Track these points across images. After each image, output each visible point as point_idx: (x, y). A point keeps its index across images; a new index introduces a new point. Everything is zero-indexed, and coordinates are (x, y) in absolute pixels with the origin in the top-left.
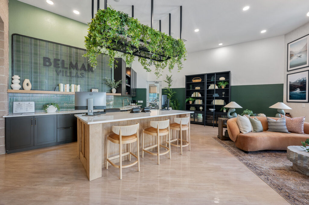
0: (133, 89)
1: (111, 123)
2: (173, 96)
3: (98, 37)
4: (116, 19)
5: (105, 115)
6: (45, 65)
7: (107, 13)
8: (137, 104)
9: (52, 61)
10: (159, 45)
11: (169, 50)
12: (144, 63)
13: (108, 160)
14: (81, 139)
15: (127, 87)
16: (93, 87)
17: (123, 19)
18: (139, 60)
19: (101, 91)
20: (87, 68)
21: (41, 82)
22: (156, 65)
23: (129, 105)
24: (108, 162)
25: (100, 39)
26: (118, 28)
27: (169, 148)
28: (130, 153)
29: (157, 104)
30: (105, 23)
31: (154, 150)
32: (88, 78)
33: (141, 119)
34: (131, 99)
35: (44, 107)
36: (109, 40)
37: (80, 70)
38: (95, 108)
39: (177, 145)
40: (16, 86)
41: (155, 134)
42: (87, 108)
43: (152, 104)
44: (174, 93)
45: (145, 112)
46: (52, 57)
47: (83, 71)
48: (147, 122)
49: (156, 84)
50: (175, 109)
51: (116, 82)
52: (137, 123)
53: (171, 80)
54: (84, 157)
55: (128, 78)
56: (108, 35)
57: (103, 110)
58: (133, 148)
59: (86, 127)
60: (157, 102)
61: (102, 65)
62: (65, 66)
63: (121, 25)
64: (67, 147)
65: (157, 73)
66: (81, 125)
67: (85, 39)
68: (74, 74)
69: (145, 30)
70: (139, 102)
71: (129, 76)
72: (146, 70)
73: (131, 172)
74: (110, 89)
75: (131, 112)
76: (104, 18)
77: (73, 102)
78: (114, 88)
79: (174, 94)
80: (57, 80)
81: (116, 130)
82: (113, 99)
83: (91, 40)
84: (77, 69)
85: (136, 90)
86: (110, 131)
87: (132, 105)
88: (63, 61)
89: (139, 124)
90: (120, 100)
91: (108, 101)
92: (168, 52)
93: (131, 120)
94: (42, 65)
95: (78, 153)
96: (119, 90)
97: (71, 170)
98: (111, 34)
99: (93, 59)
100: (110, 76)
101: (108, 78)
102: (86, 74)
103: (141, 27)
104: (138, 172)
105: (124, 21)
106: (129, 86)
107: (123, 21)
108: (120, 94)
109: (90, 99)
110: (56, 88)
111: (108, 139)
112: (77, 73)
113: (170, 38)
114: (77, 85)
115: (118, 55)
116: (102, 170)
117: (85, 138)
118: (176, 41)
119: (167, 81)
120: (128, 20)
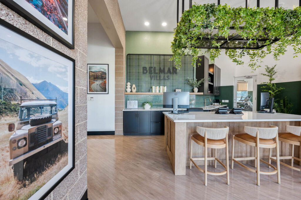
0: (217, 87)
1: (195, 123)
2: (278, 93)
3: (184, 38)
4: (202, 13)
5: (188, 114)
6: (144, 73)
7: (193, 11)
8: (221, 104)
9: (148, 69)
10: (259, 27)
11: (278, 29)
12: (233, 56)
13: (191, 160)
14: (168, 134)
15: (209, 85)
16: (177, 87)
17: (209, 10)
18: (226, 53)
19: (184, 90)
20: (171, 71)
21: (141, 86)
22: (250, 54)
23: (211, 104)
24: (191, 162)
25: (185, 39)
26: (203, 23)
27: (277, 168)
28: (216, 159)
29: (249, 105)
30: (190, 22)
31: (249, 163)
32: (173, 79)
33: (230, 122)
34: (214, 98)
35: (143, 105)
36: (193, 38)
37: (167, 73)
38: (179, 106)
39: (291, 165)
40: (129, 90)
41: (253, 144)
42: (172, 106)
43: (239, 104)
44: (279, 89)
45: (235, 114)
46: (147, 66)
47: (169, 74)
48: (238, 127)
49: (246, 80)
50: (282, 112)
51: (198, 81)
52: (225, 127)
53: (275, 71)
54: (170, 150)
55: (211, 76)
56: (193, 33)
57: (186, 109)
58: (219, 154)
59: (172, 124)
60: (248, 102)
61: (185, 66)
62: (156, 72)
63: (206, 18)
64: (157, 138)
65: (252, 65)
66: (168, 122)
67: (172, 44)
68: (162, 78)
69: (237, 14)
70: (223, 101)
71: (212, 74)
72: (236, 63)
73: (219, 181)
74: (191, 88)
75: (216, 113)
76: (189, 17)
77: (161, 101)
78: (196, 87)
79: (279, 91)
80: (151, 83)
81: (201, 131)
82: (195, 98)
83: (177, 43)
84: (164, 73)
85: (220, 88)
86: (193, 131)
87: (214, 105)
88: (155, 68)
89: (228, 128)
90: (202, 100)
91: (191, 100)
92: (275, 32)
93: (217, 122)
94: (142, 74)
95: (165, 145)
96: (201, 89)
97: (160, 160)
98: (196, 31)
99: (177, 62)
100: (192, 76)
101: (190, 78)
102: (171, 76)
103: (232, 12)
104: (226, 185)
105: (210, 12)
106: (212, 84)
107: (208, 13)
108: (202, 93)
109: (175, 99)
110: (150, 90)
111: (192, 138)
112: (164, 76)
113: (278, 12)
114: (164, 86)
115: (201, 52)
116: (186, 168)
117: (171, 134)
118: (292, 12)
119: (267, 74)
120: (214, 10)
